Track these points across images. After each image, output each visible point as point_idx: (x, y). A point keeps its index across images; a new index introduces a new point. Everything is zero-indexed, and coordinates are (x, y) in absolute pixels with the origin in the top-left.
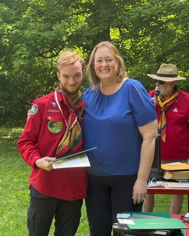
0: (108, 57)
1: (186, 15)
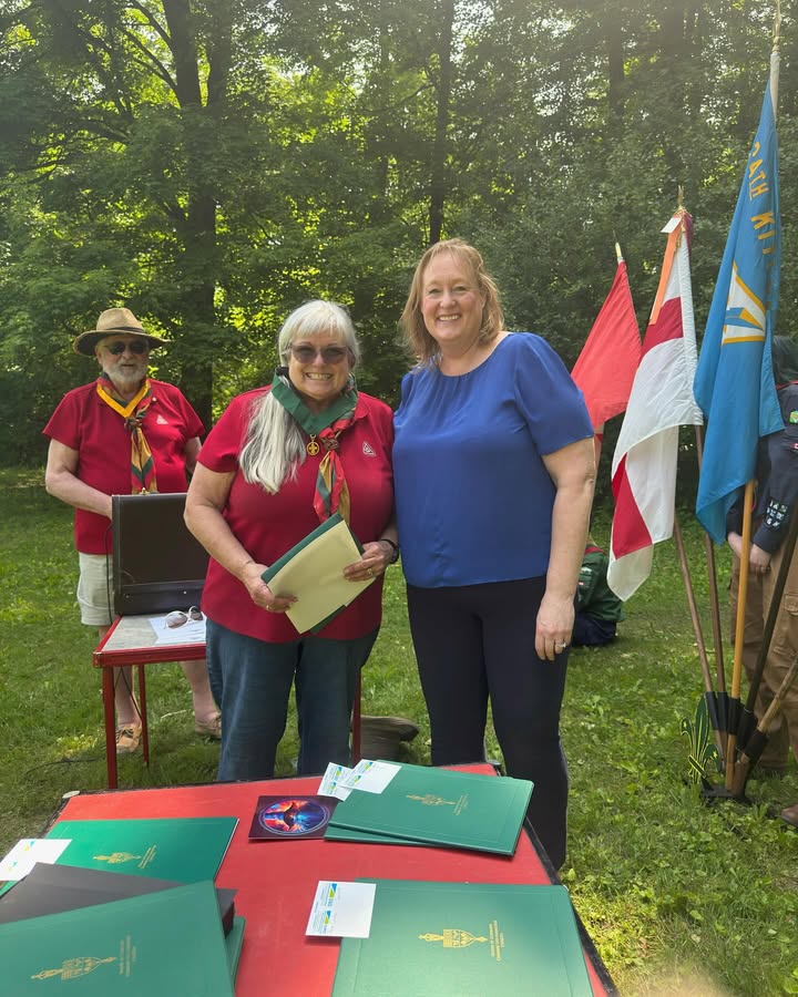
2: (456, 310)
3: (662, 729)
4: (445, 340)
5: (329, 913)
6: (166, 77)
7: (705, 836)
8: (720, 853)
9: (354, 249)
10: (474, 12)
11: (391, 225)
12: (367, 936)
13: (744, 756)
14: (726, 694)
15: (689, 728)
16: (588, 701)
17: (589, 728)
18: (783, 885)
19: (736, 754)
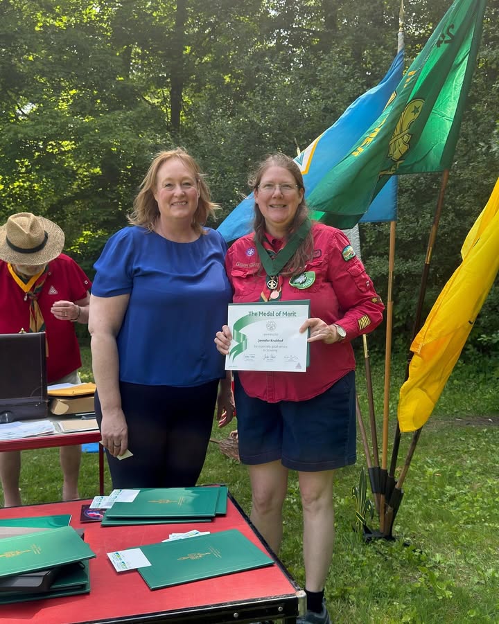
0: (185, 178)
1: (91, 142)
2: (184, 199)
3: (342, 500)
8: (370, 566)
9: (106, 129)
11: (139, 109)
13: (389, 507)
14: (380, 468)
16: (293, 486)
17: (292, 502)
19: (385, 507)
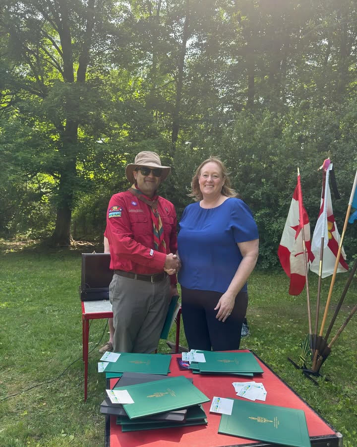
0: (215, 173)
2: (212, 184)
4: (206, 194)
5: (217, 406)
6: (59, 68)
7: (304, 387)
8: (310, 392)
10: (194, 52)
12: (231, 414)
13: (321, 357)
14: (317, 335)
15: (301, 346)
17: (255, 350)
18: (333, 403)
19: (318, 357)
